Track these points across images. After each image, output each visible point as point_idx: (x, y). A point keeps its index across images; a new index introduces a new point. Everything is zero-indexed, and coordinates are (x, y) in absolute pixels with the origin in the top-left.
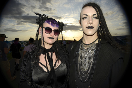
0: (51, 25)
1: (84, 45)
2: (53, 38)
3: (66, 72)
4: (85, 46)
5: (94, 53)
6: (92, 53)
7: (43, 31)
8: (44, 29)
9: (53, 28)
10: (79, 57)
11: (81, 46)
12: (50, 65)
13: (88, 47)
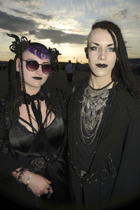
0: (36, 56)
1: (91, 89)
2: (40, 78)
3: (63, 131)
4: (92, 92)
5: (104, 104)
6: (102, 103)
7: (22, 66)
8: (24, 63)
9: (40, 61)
10: (83, 108)
11: (87, 91)
12: (37, 121)
13: (97, 93)
